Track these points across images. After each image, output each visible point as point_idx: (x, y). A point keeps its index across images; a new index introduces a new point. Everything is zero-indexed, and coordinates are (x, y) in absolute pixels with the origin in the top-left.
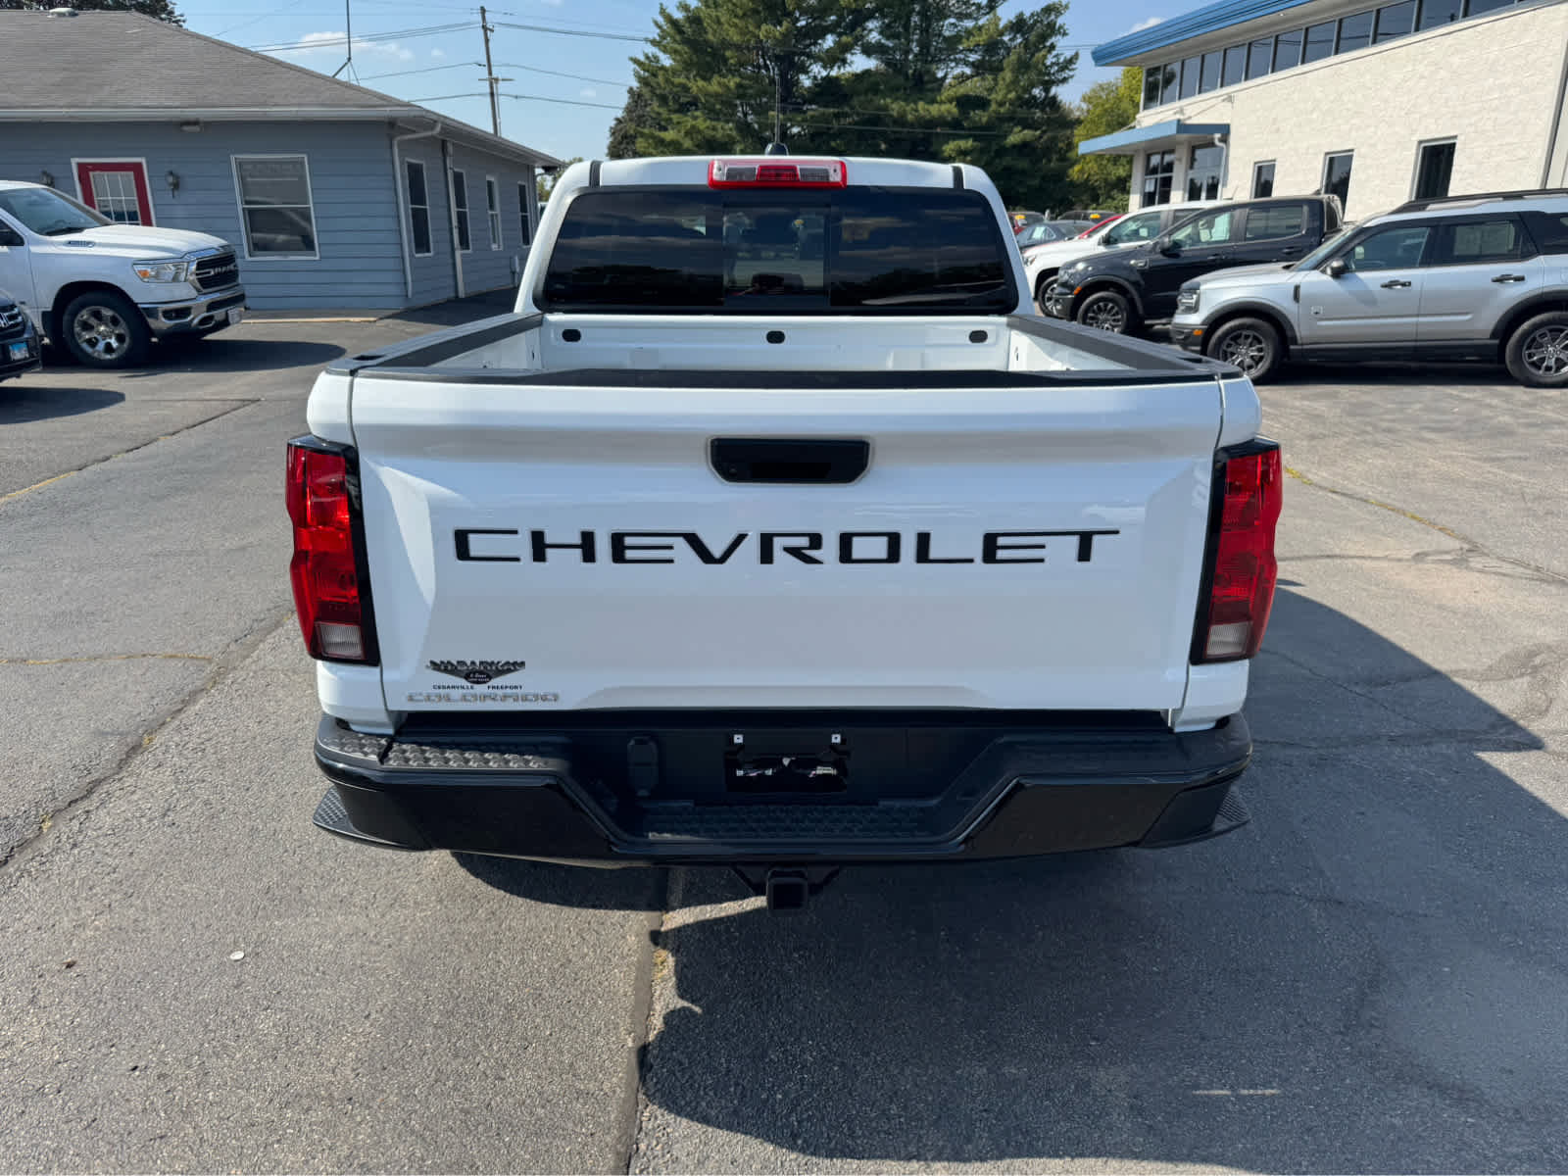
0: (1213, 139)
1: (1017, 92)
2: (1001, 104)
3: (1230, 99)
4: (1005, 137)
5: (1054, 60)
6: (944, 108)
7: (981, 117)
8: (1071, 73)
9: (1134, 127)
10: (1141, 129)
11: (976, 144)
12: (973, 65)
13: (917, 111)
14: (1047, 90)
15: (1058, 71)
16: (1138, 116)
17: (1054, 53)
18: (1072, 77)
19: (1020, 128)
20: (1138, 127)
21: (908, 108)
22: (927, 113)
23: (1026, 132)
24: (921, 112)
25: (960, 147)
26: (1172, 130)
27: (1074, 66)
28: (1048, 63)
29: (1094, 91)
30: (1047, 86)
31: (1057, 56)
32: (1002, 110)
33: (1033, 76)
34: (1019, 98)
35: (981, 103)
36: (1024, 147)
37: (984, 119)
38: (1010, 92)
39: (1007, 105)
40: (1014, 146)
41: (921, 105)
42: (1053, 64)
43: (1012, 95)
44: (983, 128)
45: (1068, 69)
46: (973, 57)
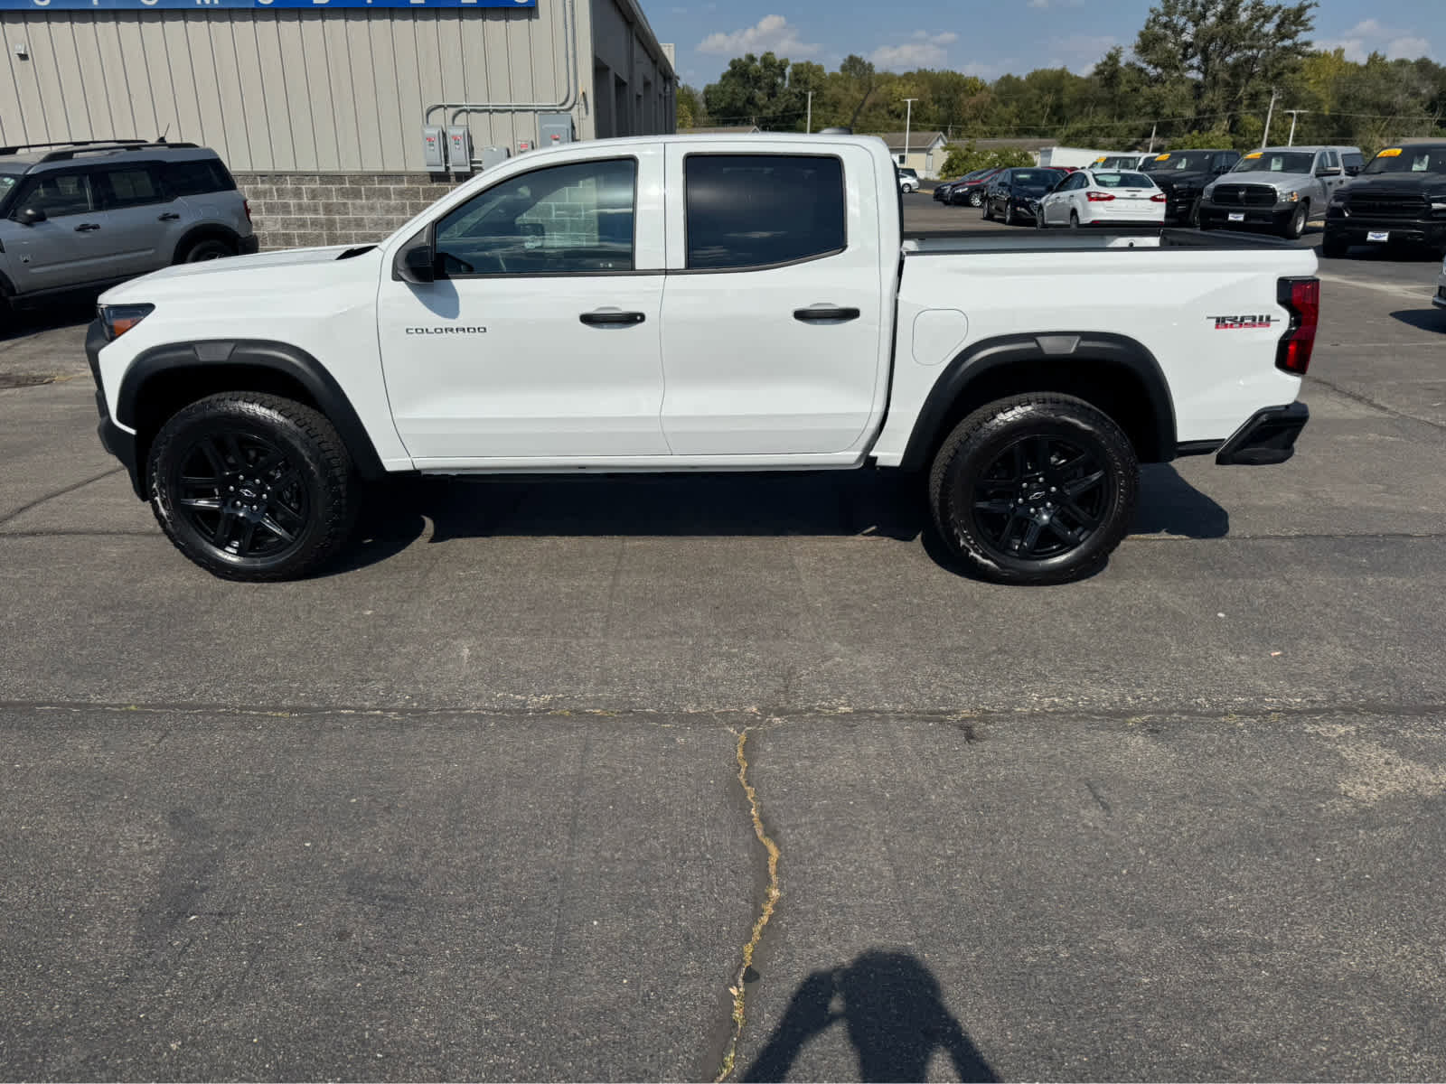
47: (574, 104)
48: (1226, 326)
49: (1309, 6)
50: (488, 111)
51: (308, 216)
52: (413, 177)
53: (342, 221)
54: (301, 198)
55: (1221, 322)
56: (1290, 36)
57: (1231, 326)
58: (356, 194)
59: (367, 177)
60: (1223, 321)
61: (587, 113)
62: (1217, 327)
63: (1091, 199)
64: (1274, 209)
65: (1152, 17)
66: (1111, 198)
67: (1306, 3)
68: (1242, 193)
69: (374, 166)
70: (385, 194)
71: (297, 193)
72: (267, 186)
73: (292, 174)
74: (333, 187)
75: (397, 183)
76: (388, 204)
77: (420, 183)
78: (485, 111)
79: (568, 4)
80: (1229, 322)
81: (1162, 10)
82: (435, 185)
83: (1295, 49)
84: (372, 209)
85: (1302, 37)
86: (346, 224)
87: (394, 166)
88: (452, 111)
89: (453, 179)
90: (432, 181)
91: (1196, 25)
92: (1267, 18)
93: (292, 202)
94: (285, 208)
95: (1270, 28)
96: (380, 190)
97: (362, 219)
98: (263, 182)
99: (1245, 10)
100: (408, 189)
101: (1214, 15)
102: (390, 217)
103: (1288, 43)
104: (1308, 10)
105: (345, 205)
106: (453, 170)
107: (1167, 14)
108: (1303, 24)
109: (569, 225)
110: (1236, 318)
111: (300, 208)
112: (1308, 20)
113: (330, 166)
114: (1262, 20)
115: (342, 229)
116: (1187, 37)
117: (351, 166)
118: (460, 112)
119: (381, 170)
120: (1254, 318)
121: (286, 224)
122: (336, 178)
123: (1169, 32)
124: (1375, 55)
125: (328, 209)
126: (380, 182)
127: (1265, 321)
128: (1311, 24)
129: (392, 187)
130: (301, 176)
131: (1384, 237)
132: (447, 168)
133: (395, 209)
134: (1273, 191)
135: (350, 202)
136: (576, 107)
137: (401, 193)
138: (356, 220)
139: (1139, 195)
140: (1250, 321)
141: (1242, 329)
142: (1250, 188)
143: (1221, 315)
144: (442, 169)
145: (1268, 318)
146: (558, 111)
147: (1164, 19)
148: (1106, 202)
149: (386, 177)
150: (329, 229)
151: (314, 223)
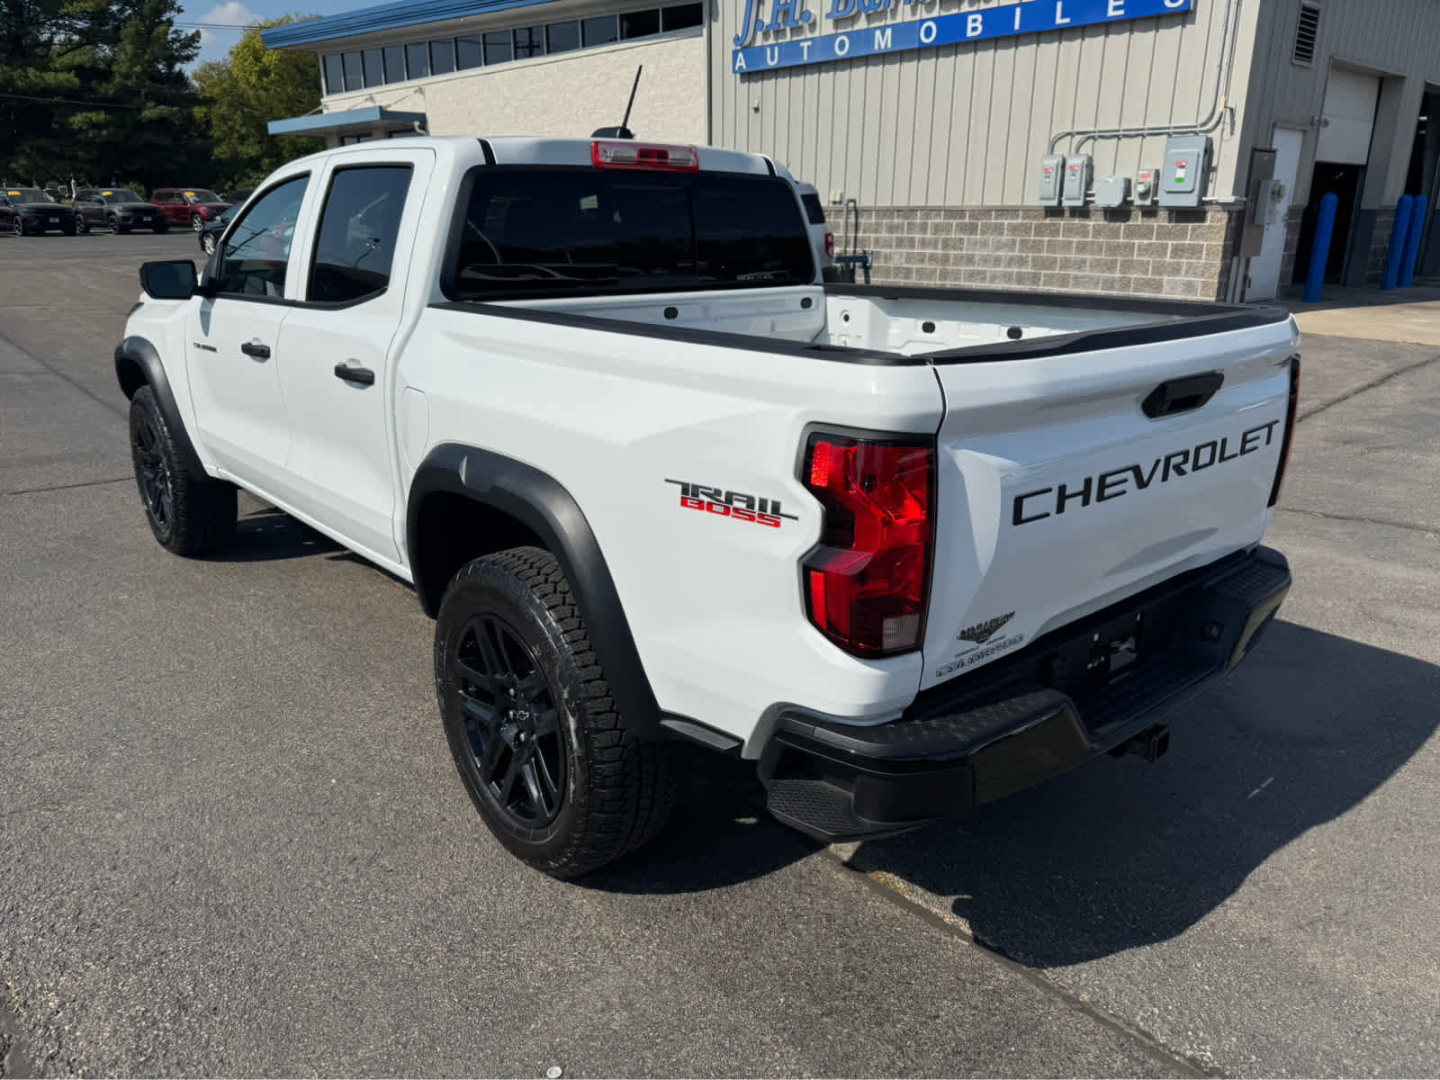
0: (413, 126)
1: (142, 66)
2: (127, 77)
3: (421, 91)
4: (140, 110)
5: (174, 36)
6: (62, 76)
7: (109, 89)
8: (195, 51)
9: (321, 112)
10: (329, 115)
11: (107, 117)
12: (80, 32)
13: (27, 77)
14: (170, 66)
15: (181, 48)
16: (322, 100)
17: (172, 29)
18: (196, 55)
19: (153, 104)
20: (325, 111)
21: (16, 74)
22: (39, 80)
23: (162, 107)
24: (32, 78)
25: (91, 119)
26: (376, 116)
27: (197, 44)
28: (170, 37)
29: (204, 70)
30: (171, 60)
31: (176, 32)
32: (129, 83)
33: (157, 49)
34: (144, 72)
35: (105, 75)
36: (161, 122)
37: (111, 92)
38: (134, 65)
39: (134, 77)
40: (151, 121)
41: (31, 71)
42: (174, 40)
43: (138, 69)
44: (111, 100)
45: (191, 46)
46: (81, 25)
47: (1218, 122)
48: (700, 505)
50: (1117, 136)
51: (928, 251)
52: (1028, 212)
53: (956, 257)
54: (925, 233)
55: (690, 494)
57: (710, 507)
58: (972, 229)
59: (986, 212)
60: (695, 494)
61: (1232, 133)
62: (684, 503)
69: (993, 200)
70: (998, 229)
71: (924, 228)
72: (901, 221)
73: (922, 209)
74: (954, 222)
75: (1012, 218)
76: (999, 241)
77: (1035, 218)
78: (1137, 135)
79: (1233, 6)
80: (706, 499)
82: (1048, 221)
84: (984, 244)
86: (958, 260)
87: (1012, 201)
88: (1078, 138)
89: (1067, 213)
90: (1046, 217)
93: (918, 236)
94: (911, 243)
96: (996, 224)
97: (974, 255)
98: (898, 217)
100: (1021, 225)
102: (999, 253)
105: (961, 240)
106: (1066, 203)
109: (1184, 268)
110: (718, 492)
111: (923, 243)
113: (954, 202)
115: (954, 264)
117: (973, 201)
118: (1089, 138)
119: (999, 204)
120: (750, 502)
121: (909, 258)
122: (957, 212)
125: (946, 244)
126: (996, 218)
127: (769, 513)
129: (1006, 222)
130: (929, 211)
132: (1060, 202)
133: (1006, 245)
135: (965, 237)
136: (1220, 126)
137: (1014, 229)
138: (968, 255)
140: (743, 506)
141: (729, 518)
143: (691, 481)
144: (1054, 203)
145: (776, 507)
146: (1196, 133)
149: (1003, 211)
150: (943, 264)
151: (932, 258)
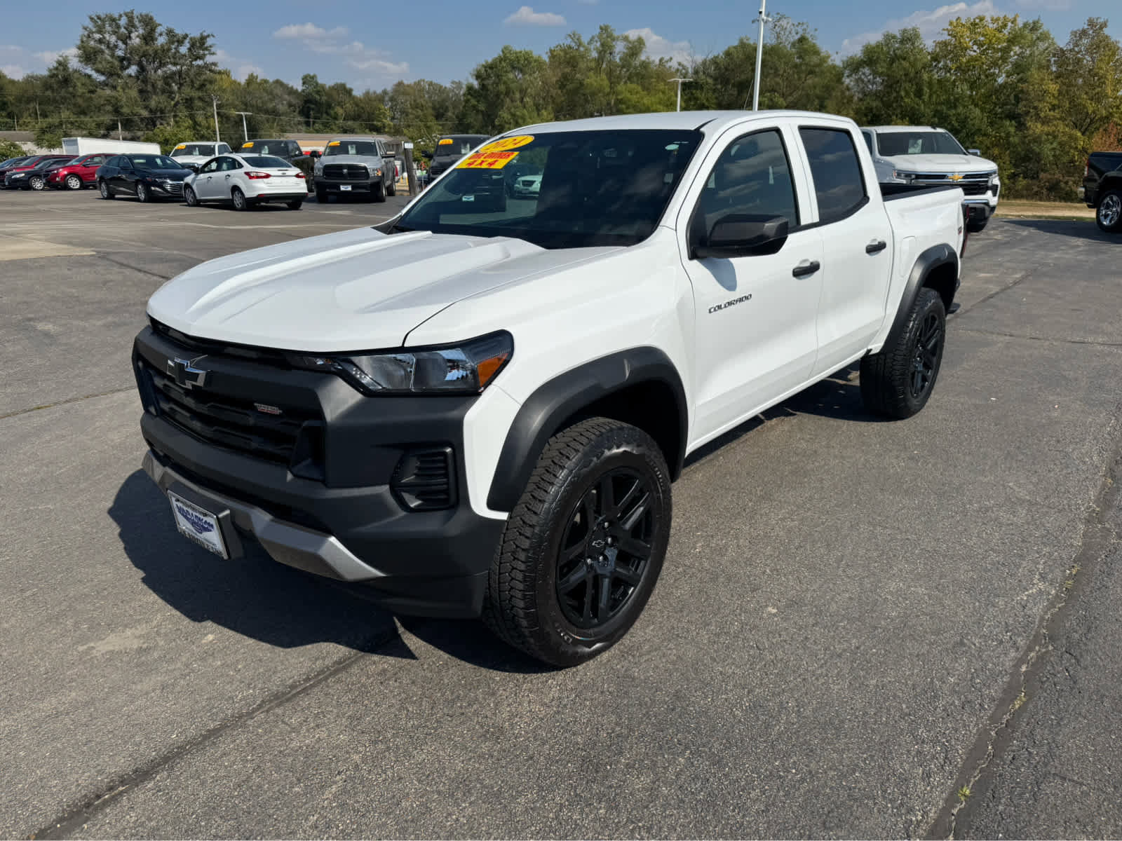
49: (208, 36)
56: (201, 58)
63: (251, 177)
64: (369, 181)
65: (86, 33)
66: (268, 176)
67: (205, 34)
68: (345, 171)
81: (94, 30)
83: (206, 66)
85: (209, 59)
91: (126, 43)
92: (180, 42)
95: (184, 50)
99: (161, 35)
101: (138, 36)
103: (200, 62)
104: (208, 39)
107: (100, 32)
108: (206, 49)
112: (211, 47)
114: (176, 44)
116: (120, 53)
123: (103, 47)
124: (252, 75)
128: (213, 50)
131: (472, 198)
134: (365, 168)
139: (288, 173)
142: (350, 167)
147: (97, 36)
148: (265, 180)
